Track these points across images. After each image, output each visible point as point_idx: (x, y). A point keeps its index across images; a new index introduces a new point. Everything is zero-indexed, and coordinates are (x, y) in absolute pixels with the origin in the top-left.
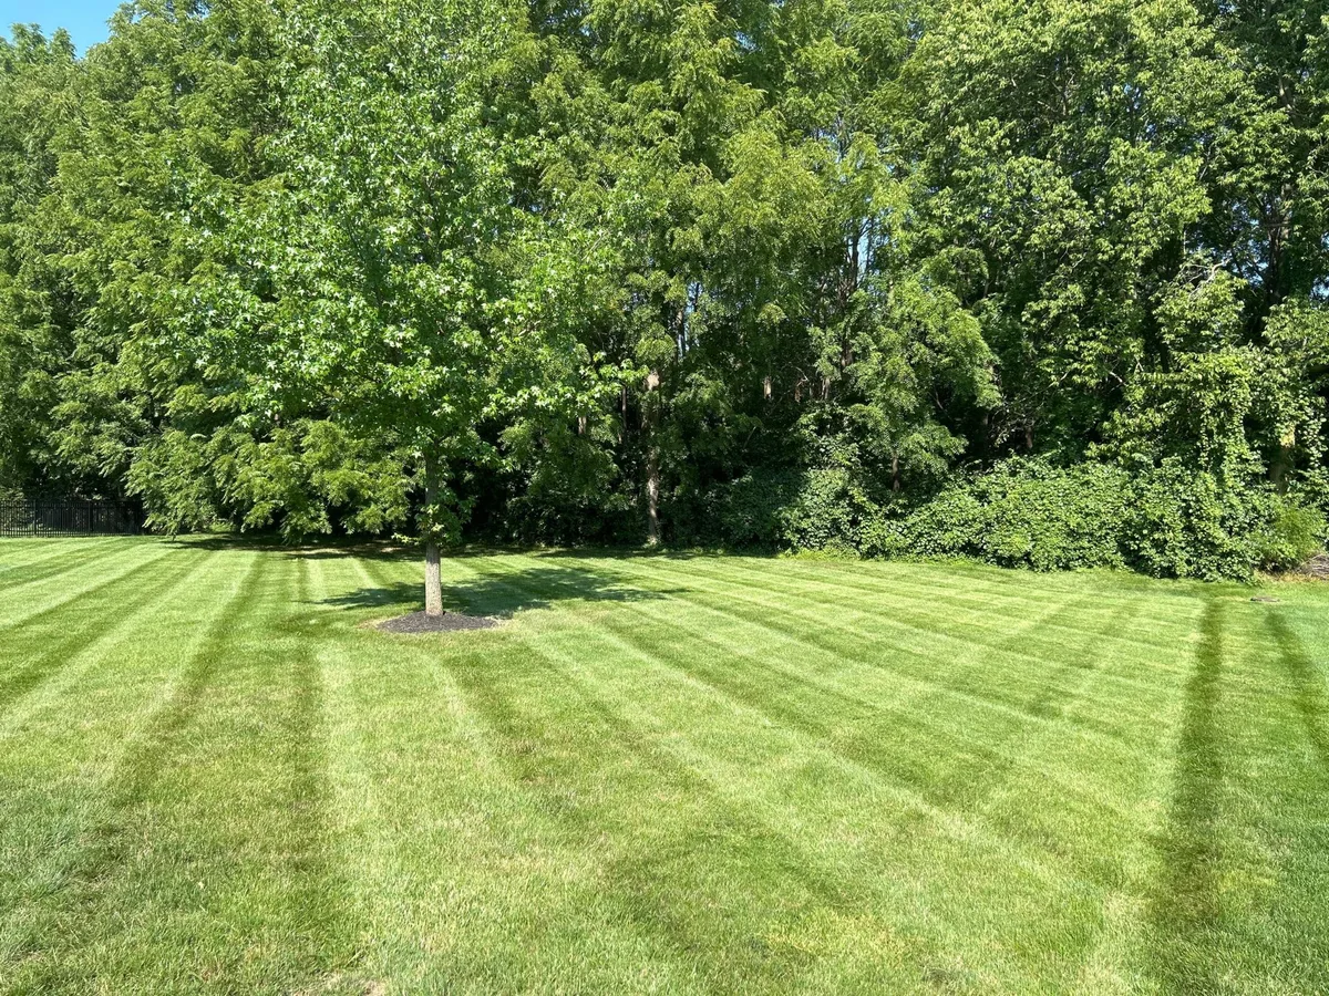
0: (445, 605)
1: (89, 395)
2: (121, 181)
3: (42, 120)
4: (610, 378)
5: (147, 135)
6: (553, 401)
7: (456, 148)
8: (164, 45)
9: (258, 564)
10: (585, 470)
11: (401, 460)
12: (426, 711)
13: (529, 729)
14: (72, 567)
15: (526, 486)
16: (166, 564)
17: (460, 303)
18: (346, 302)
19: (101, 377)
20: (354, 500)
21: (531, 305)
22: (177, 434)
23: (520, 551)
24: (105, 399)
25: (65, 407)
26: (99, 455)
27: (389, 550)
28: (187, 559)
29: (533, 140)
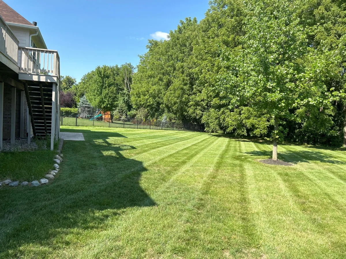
0: (278, 158)
1: (196, 100)
2: (205, 51)
3: (190, 39)
4: (336, 96)
5: (212, 39)
6: (315, 102)
7: (291, 32)
8: (217, 17)
9: (229, 142)
10: (323, 123)
11: (266, 118)
12: (273, 186)
13: (304, 197)
14: (190, 138)
15: (302, 126)
16: (209, 140)
17: (289, 75)
18: (258, 77)
19: (198, 96)
20: (253, 127)
21: (311, 75)
22: (213, 109)
23: (298, 145)
24: (199, 101)
25: (191, 103)
26: (196, 114)
27: (261, 141)
28: (213, 139)
29: (315, 26)
